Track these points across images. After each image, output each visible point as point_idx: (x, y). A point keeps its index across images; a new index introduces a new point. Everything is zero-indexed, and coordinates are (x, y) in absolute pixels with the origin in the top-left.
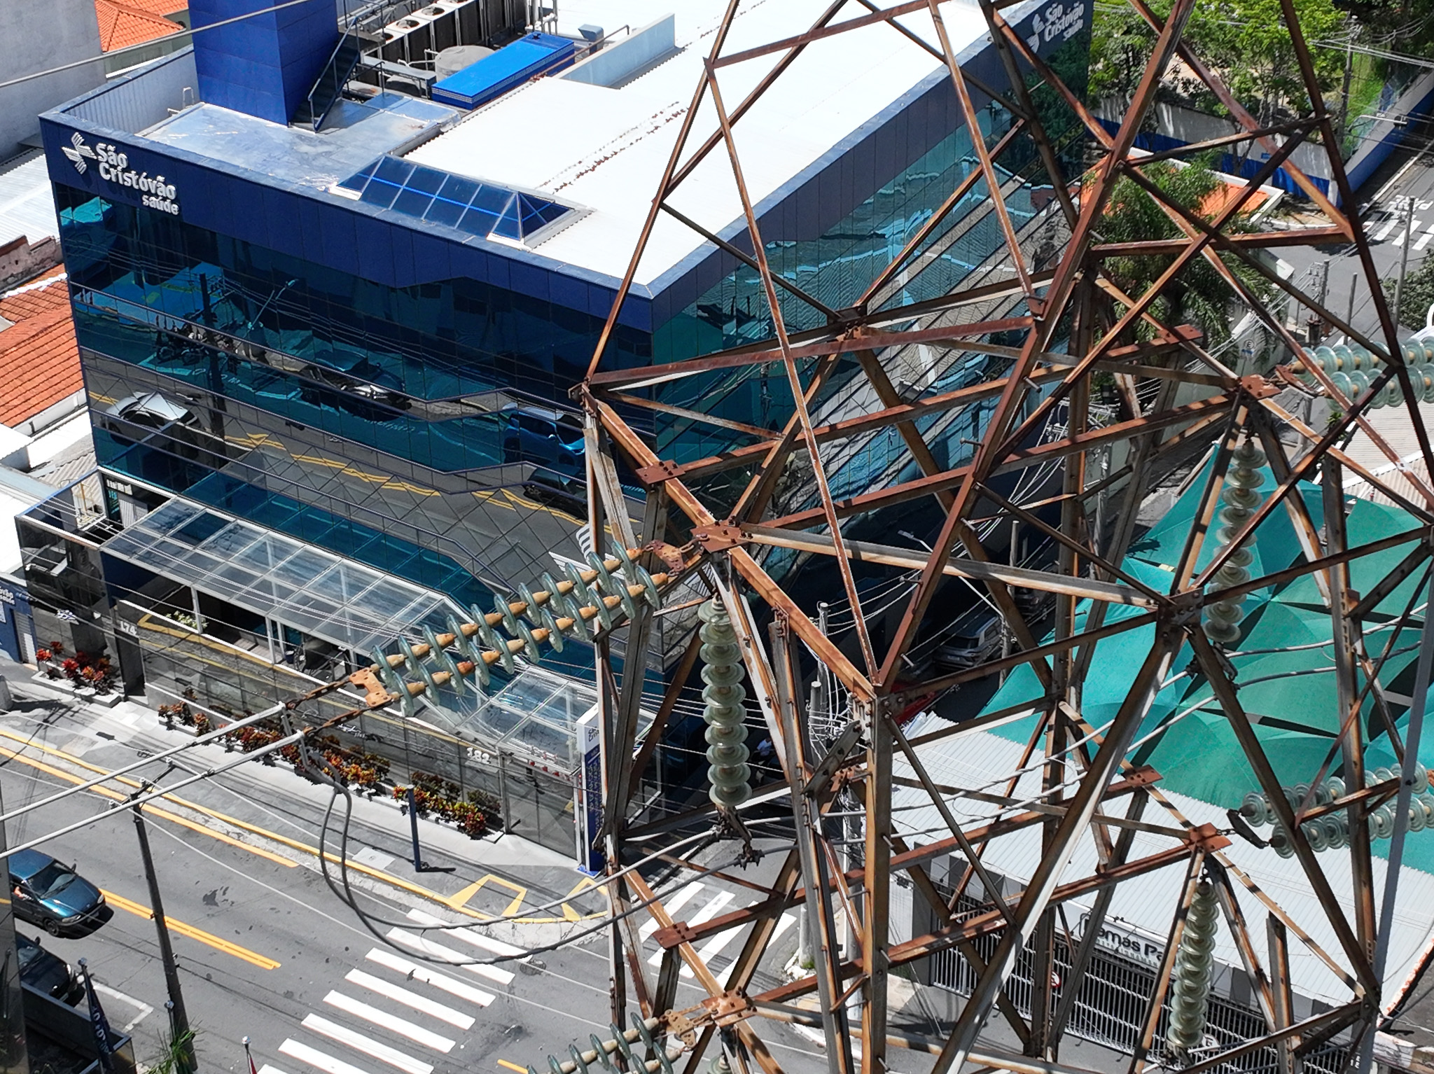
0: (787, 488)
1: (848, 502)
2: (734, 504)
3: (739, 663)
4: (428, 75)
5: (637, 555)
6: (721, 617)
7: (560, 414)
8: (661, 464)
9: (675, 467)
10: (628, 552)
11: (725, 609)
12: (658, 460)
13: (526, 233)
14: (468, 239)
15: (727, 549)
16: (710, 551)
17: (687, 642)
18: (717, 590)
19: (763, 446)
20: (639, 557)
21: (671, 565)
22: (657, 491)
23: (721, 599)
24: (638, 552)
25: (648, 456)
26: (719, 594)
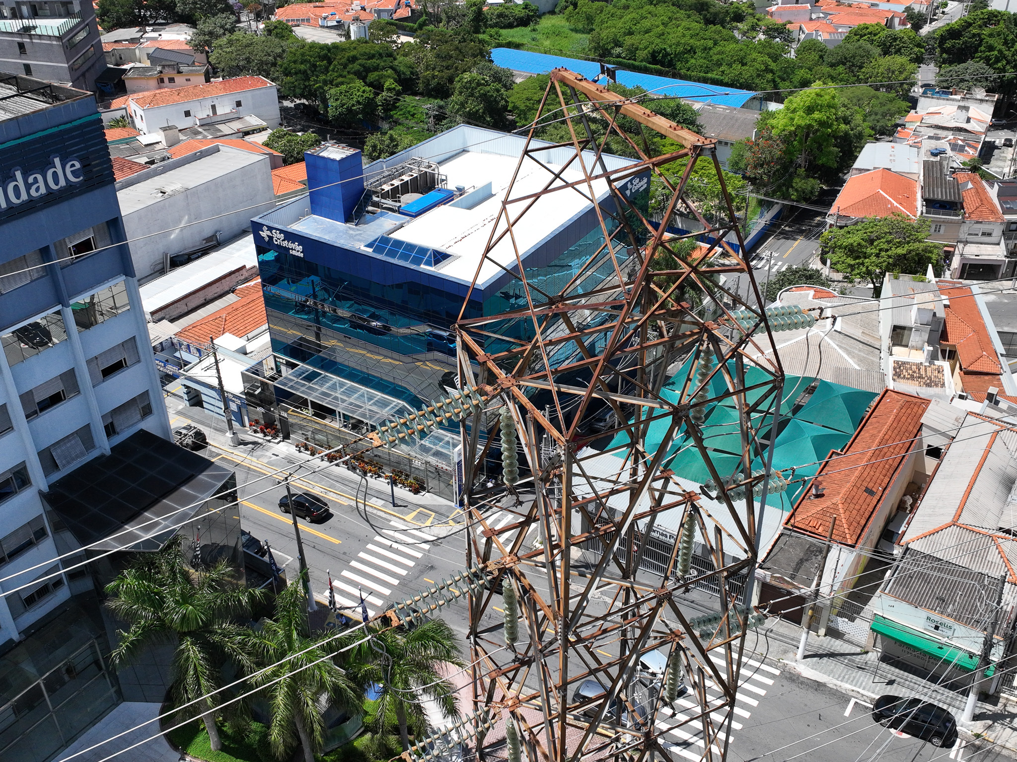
0: (534, 361)
1: (556, 369)
2: (514, 367)
3: (515, 430)
4: (398, 204)
6: (508, 413)
7: (448, 333)
8: (485, 355)
9: (490, 356)
10: (473, 388)
11: (509, 410)
12: (484, 353)
13: (435, 264)
14: (413, 267)
15: (510, 387)
16: (504, 388)
17: (496, 420)
18: (506, 402)
19: (524, 348)
20: (477, 390)
21: (489, 393)
22: (484, 365)
24: (477, 388)
25: (481, 351)
26: (507, 404)
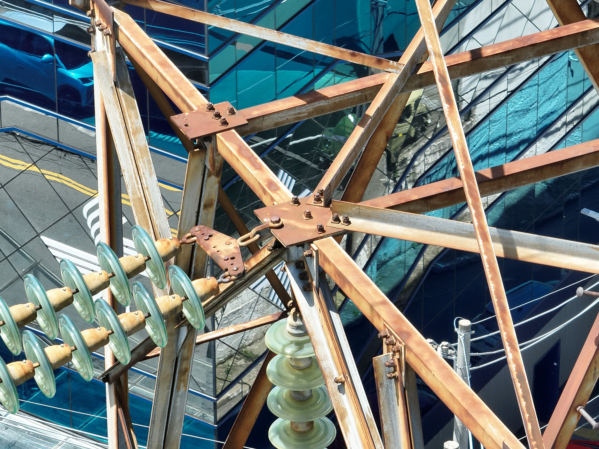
3: (328, 416)
5: (171, 248)
6: (300, 345)
8: (211, 108)
9: (232, 112)
10: (158, 244)
11: (306, 333)
12: (206, 101)
15: (311, 241)
16: (285, 243)
18: (295, 304)
20: (176, 252)
21: (224, 264)
22: (203, 149)
23: (301, 318)
24: (174, 244)
25: (191, 95)
26: (298, 310)
